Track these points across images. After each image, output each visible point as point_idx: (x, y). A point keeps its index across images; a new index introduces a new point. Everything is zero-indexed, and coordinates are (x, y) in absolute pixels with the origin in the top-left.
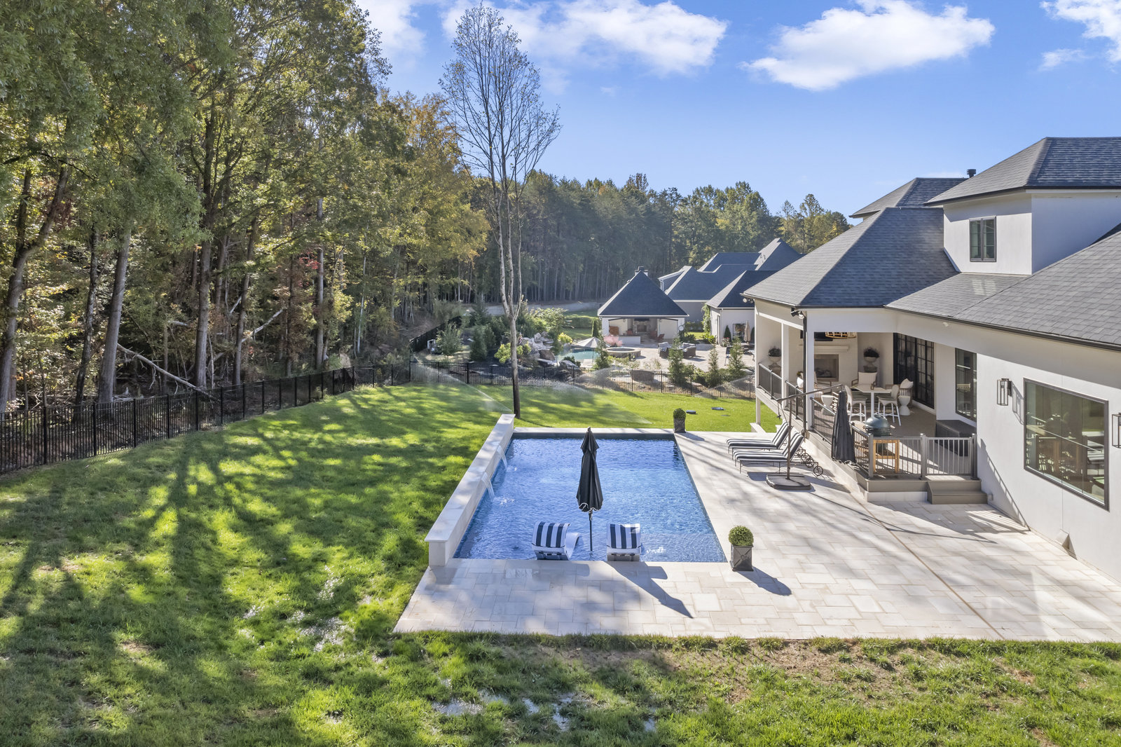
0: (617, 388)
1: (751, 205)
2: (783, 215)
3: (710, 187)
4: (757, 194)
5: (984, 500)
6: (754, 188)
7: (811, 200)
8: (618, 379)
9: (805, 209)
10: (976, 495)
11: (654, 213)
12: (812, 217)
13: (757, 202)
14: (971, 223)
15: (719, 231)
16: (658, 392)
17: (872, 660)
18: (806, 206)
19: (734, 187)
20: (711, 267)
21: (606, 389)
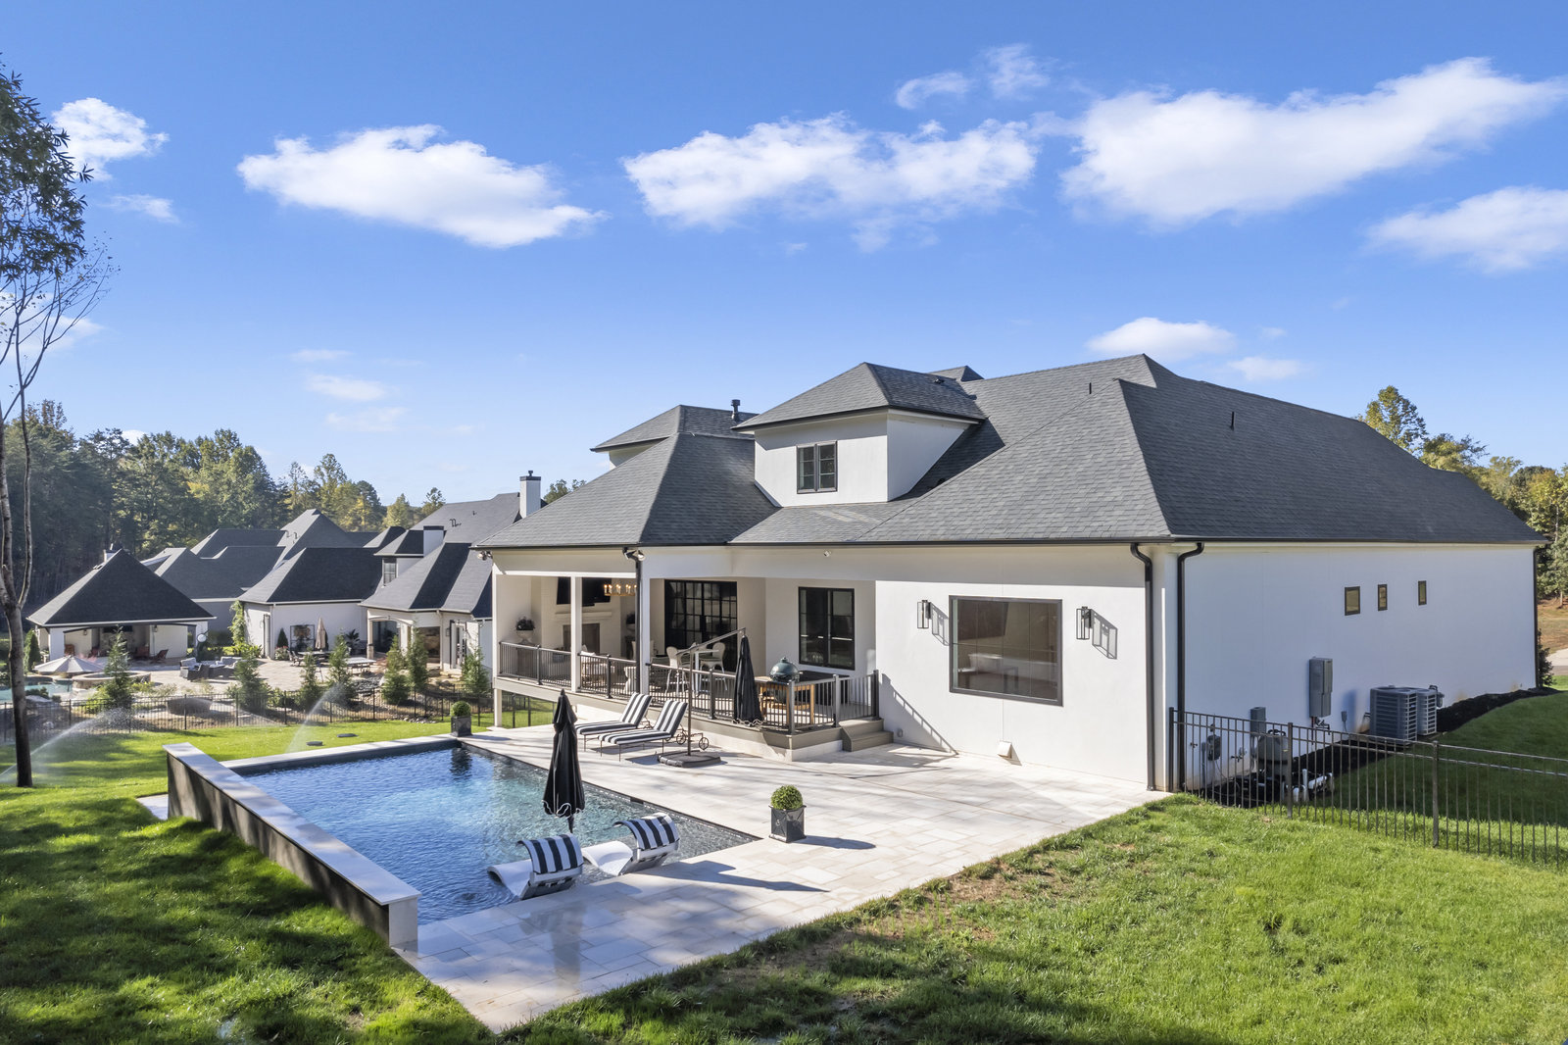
0: (153, 728)
1: (241, 465)
2: (289, 481)
3: (168, 434)
4: (252, 449)
5: (892, 738)
6: (245, 441)
7: (330, 463)
8: (149, 716)
9: (322, 475)
10: (882, 736)
11: (85, 466)
12: (332, 486)
13: (249, 460)
14: (799, 450)
15: (192, 499)
16: (230, 727)
17: (1028, 871)
18: (323, 470)
19: (212, 436)
20: (209, 550)
21: (134, 732)
